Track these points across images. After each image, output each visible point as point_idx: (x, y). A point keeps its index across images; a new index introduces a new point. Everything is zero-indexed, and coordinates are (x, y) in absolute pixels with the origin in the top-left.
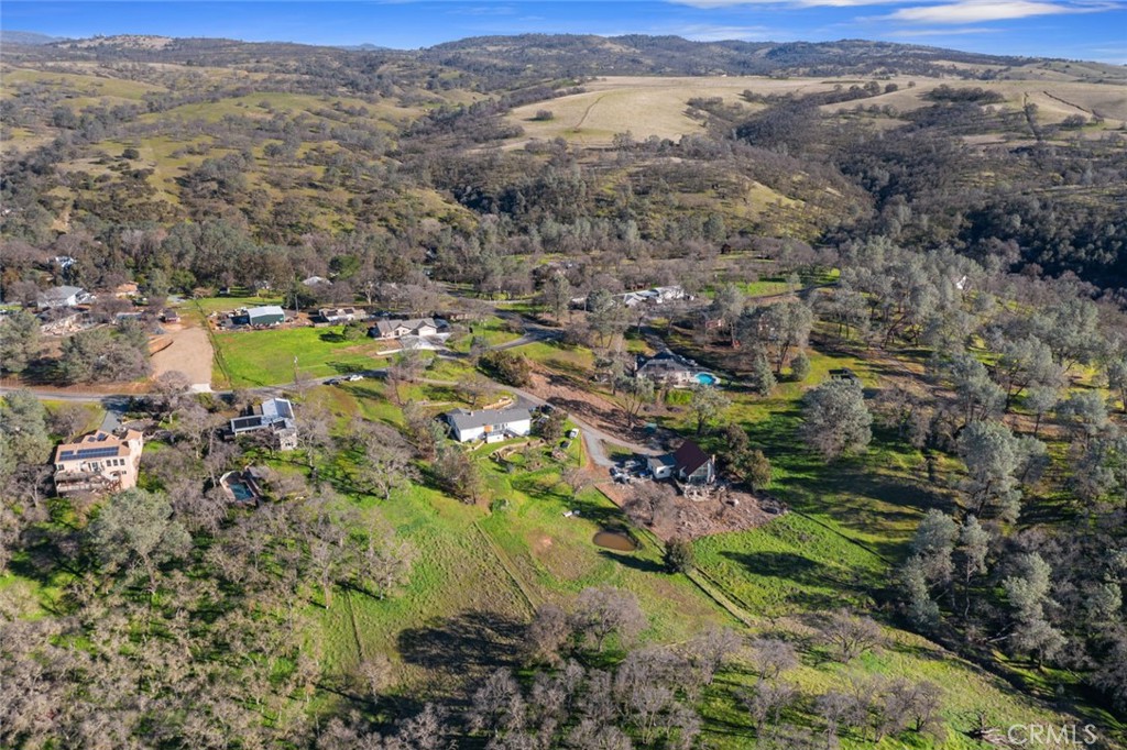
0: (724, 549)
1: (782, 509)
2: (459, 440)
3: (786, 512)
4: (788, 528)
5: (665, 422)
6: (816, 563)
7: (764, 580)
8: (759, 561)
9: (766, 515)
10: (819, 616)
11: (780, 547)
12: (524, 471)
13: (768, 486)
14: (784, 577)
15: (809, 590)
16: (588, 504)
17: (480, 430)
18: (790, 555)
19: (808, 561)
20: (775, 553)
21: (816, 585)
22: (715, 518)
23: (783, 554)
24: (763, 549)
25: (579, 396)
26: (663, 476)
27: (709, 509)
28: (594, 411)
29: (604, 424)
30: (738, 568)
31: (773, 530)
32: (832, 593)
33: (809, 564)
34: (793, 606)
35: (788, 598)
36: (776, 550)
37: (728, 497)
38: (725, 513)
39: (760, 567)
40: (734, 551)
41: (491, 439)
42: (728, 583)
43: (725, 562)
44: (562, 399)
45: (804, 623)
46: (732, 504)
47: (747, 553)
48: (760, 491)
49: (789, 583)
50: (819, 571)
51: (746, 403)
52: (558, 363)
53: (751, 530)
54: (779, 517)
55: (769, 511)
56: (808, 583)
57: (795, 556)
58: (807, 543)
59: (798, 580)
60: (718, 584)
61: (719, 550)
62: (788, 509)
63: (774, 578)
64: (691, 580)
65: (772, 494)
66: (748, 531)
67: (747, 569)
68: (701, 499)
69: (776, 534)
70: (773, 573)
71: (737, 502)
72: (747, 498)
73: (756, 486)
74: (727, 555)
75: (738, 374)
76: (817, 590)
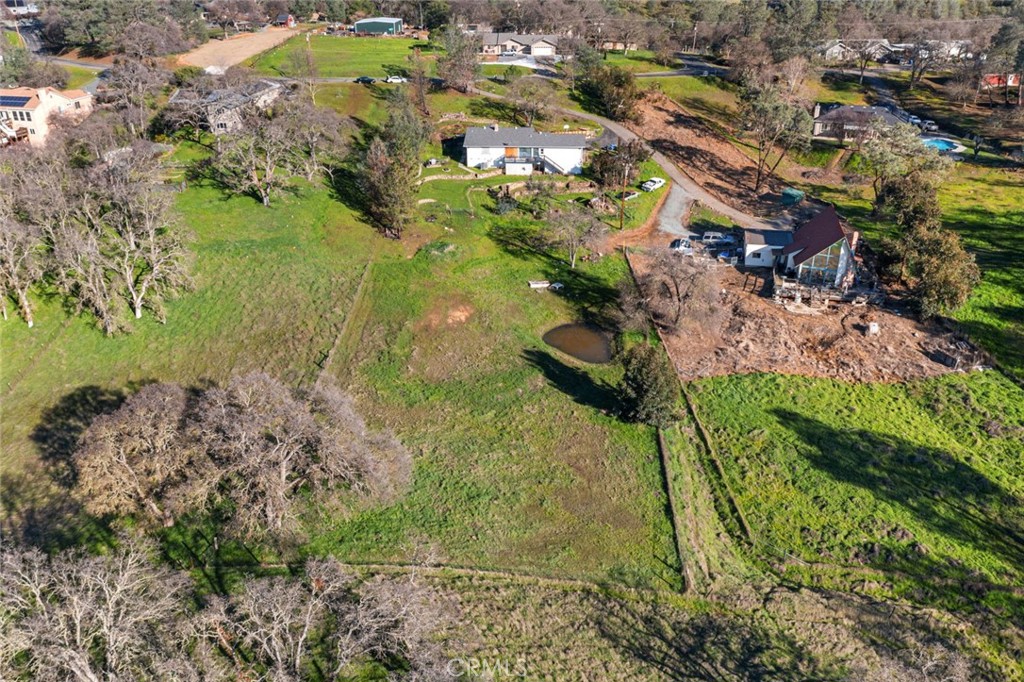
0: (788, 405)
1: (969, 360)
2: (465, 164)
3: (977, 368)
4: (966, 399)
5: (825, 194)
6: (996, 489)
7: (836, 490)
8: (854, 448)
9: (926, 363)
10: (920, 625)
11: (923, 431)
12: (529, 217)
13: (963, 312)
14: (892, 498)
15: (935, 546)
16: (590, 279)
17: (498, 153)
18: (937, 454)
19: (979, 479)
20: (901, 442)
21: (965, 537)
22: (813, 348)
23: (923, 450)
24: (878, 427)
25: (704, 144)
26: (757, 262)
27: (810, 330)
28: (714, 164)
29: (718, 182)
30: (788, 446)
31: (927, 396)
32: (1000, 573)
33: (983, 488)
34: (868, 572)
35: (869, 549)
36: (908, 435)
37: (862, 317)
38: (839, 344)
39: (847, 461)
40: (808, 414)
41: (513, 169)
42: (743, 473)
43: (770, 428)
44: (673, 143)
45: (860, 631)
46: (863, 330)
47: (836, 424)
48: (938, 320)
49: (897, 515)
50: (994, 509)
51: (998, 183)
52: (702, 103)
53: (876, 385)
54: (959, 376)
55: (938, 357)
56: (948, 528)
57: (950, 460)
58: (995, 441)
59: (924, 514)
60: (716, 469)
61: (776, 404)
62: (985, 364)
63: (863, 492)
64: (659, 443)
65: (962, 331)
66: (868, 386)
67: (809, 456)
68: (806, 309)
69: (930, 405)
70: (870, 483)
71: (874, 328)
72: (903, 326)
73: (930, 307)
74: (786, 417)
75: (1006, 144)
76: (962, 553)
